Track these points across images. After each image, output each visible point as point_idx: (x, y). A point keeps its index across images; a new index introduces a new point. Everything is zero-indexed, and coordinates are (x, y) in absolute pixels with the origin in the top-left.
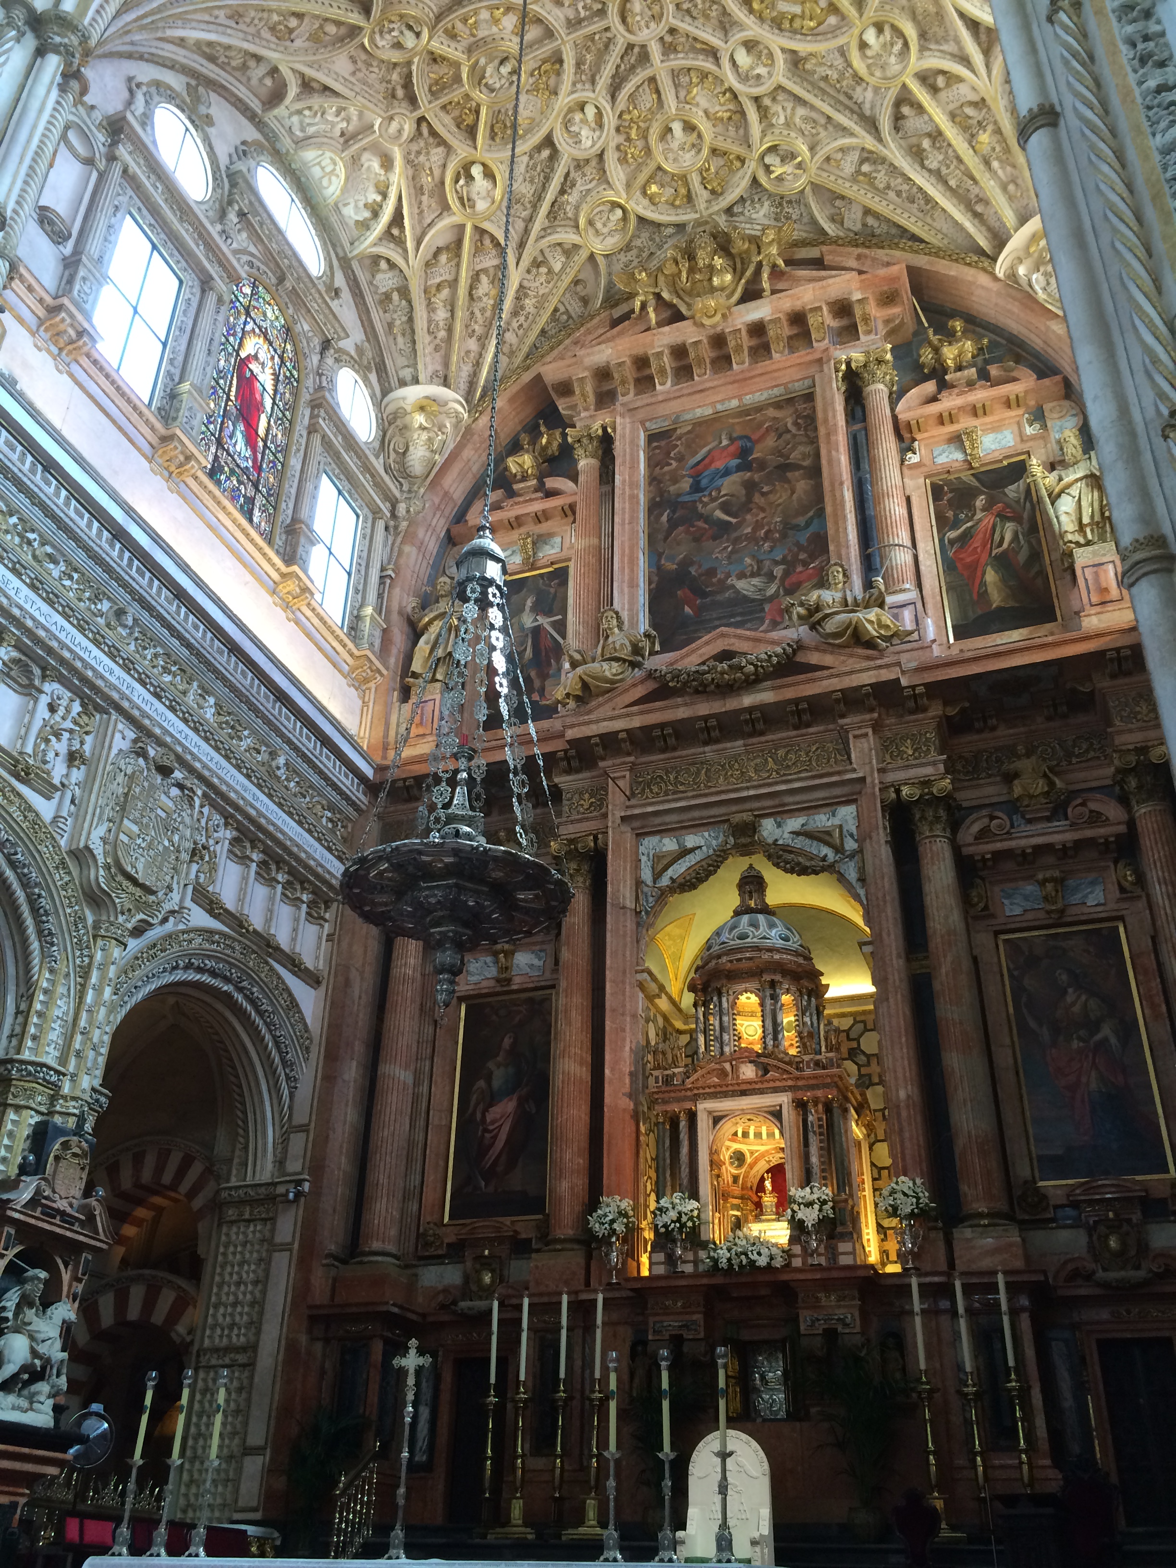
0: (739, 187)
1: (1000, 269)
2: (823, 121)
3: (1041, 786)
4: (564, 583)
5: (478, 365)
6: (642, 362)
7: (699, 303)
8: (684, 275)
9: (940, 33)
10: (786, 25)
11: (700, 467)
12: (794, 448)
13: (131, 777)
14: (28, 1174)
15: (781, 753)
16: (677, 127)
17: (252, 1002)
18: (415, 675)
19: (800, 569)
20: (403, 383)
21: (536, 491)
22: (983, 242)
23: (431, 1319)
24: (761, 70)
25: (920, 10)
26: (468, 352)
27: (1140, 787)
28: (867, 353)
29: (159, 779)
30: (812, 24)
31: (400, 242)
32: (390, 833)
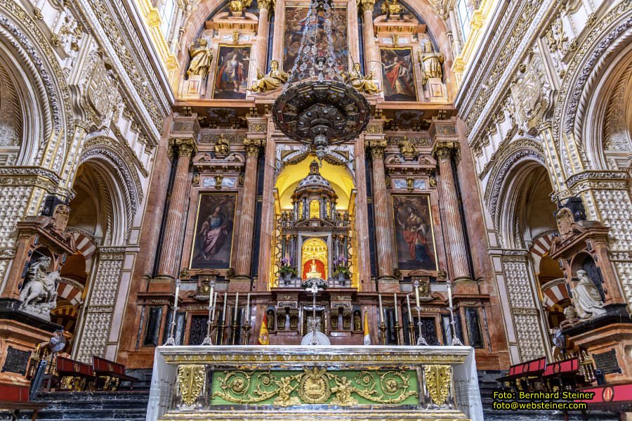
3: (411, 150)
4: (249, 52)
12: (338, 25)
13: (96, 64)
14: (46, 215)
17: (124, 176)
18: (191, 70)
23: (184, 301)
27: (443, 154)
29: (105, 69)
32: (178, 127)
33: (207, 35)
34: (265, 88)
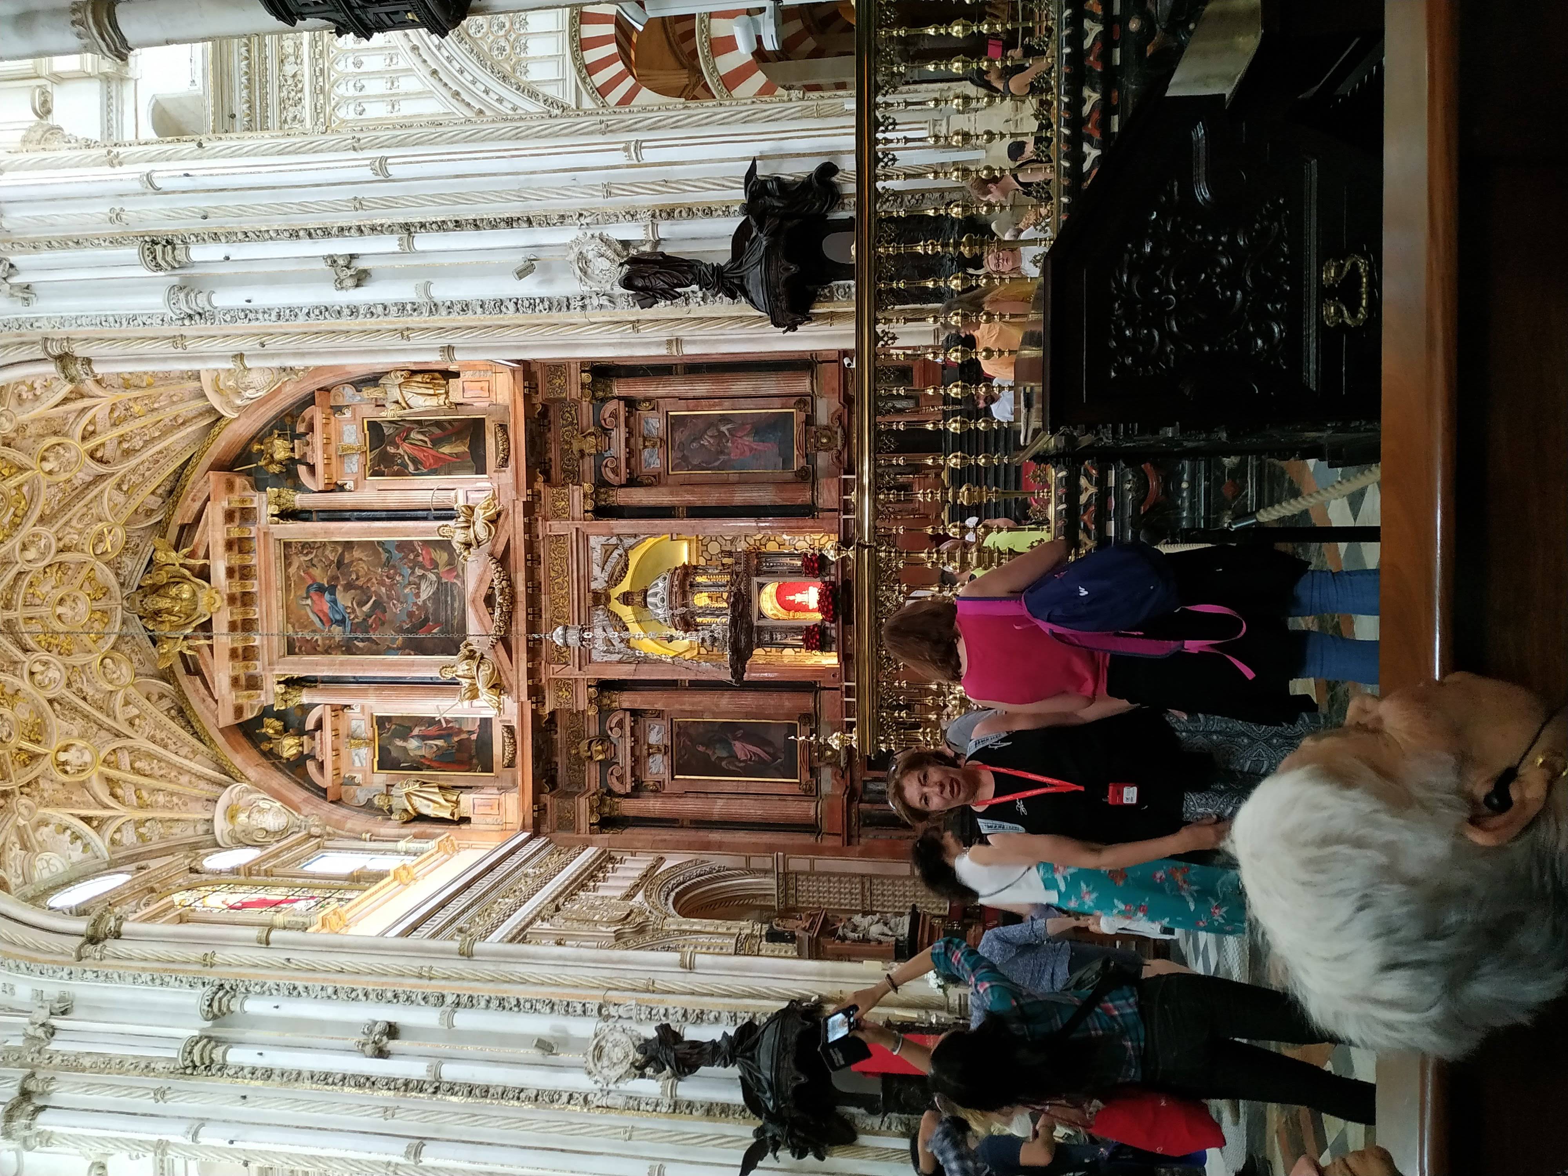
0: (107, 576)
1: (229, 414)
2: (85, 509)
3: (590, 440)
4: (389, 719)
5: (200, 777)
6: (234, 654)
7: (202, 608)
8: (173, 618)
9: (59, 421)
10: (18, 520)
11: (325, 620)
12: (327, 557)
13: (566, 919)
14: (792, 938)
15: (553, 574)
16: (60, 610)
17: (679, 884)
18: (453, 814)
19: (421, 559)
20: (210, 832)
21: (313, 738)
22: (206, 422)
24: (43, 543)
25: (41, 431)
26: (190, 782)
27: (602, 390)
28: (269, 503)
29: (563, 911)
30: (23, 503)
31: (103, 821)
32: (567, 824)
33: (355, 796)
34: (498, 687)
